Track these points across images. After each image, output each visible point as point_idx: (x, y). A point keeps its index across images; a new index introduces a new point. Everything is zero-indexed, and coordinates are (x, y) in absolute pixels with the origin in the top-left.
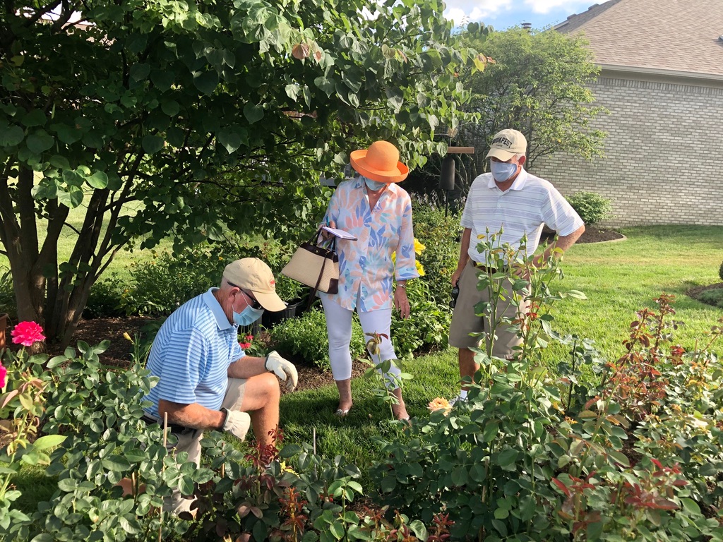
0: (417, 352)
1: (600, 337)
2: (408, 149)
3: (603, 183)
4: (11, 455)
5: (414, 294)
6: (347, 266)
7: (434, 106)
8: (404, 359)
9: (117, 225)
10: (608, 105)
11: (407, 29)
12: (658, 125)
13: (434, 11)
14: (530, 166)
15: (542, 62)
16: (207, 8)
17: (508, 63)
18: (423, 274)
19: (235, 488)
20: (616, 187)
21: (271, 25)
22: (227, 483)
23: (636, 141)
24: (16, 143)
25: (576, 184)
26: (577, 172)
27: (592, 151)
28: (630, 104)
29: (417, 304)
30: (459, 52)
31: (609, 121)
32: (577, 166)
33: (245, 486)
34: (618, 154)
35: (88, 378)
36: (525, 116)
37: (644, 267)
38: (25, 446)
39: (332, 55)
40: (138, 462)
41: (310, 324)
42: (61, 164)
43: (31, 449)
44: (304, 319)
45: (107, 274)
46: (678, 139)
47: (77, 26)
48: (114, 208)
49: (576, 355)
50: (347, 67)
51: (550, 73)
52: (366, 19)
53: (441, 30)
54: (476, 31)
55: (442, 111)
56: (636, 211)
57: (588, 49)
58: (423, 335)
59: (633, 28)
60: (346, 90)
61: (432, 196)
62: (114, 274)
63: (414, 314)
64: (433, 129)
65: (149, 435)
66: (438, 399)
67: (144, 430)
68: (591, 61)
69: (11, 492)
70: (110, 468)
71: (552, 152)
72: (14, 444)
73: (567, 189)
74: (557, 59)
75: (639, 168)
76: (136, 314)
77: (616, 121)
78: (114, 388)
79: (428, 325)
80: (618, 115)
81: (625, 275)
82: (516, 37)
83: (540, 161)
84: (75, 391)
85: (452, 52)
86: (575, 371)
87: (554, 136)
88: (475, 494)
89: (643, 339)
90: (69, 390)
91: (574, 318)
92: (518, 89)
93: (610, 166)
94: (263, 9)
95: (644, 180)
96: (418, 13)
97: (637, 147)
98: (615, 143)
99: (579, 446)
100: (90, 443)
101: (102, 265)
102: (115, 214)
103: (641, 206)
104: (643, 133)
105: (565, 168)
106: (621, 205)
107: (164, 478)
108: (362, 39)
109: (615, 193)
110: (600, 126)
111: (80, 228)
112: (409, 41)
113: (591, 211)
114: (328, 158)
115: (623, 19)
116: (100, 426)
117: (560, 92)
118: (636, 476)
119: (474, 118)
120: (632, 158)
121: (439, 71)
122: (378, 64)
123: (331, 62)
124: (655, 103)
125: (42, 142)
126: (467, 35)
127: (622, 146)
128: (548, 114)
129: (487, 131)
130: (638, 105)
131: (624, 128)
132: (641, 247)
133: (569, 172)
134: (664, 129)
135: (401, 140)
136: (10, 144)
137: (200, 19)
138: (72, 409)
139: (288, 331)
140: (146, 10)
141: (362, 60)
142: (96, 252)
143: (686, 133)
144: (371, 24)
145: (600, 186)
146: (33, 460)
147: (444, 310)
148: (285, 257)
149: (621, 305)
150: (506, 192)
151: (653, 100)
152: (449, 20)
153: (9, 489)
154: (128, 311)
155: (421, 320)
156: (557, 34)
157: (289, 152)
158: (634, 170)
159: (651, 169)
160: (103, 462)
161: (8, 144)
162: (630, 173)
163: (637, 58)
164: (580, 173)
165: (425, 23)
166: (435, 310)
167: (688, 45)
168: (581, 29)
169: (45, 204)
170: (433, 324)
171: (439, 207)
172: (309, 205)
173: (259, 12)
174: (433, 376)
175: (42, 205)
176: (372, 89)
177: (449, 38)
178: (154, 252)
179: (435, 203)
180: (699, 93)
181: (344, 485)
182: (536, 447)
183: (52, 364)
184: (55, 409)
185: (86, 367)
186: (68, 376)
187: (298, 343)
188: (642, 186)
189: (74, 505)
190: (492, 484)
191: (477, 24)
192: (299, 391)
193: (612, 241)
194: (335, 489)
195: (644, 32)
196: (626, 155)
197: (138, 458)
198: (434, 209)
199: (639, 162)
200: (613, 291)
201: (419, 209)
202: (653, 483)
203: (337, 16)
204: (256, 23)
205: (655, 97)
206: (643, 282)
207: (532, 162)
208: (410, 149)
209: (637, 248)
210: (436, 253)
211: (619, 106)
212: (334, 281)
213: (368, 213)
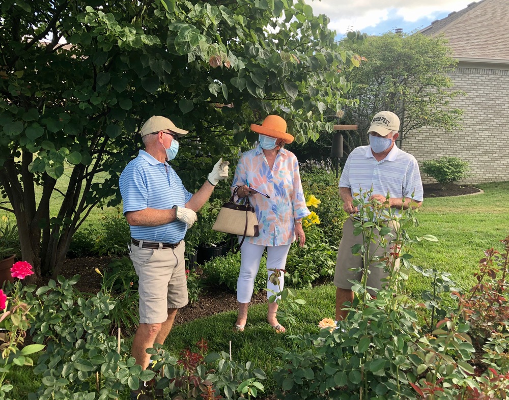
0: (314, 283)
1: (460, 270)
2: (302, 128)
3: (463, 149)
4: (5, 359)
5: (312, 238)
7: (321, 95)
8: (304, 288)
9: (91, 190)
10: (466, 89)
11: (301, 38)
12: (506, 103)
13: (321, 25)
14: (403, 138)
15: (410, 58)
16: (151, 31)
17: (384, 60)
18: (319, 222)
19: (172, 385)
20: (473, 152)
21: (195, 42)
22: (166, 381)
23: (489, 116)
24: (18, 133)
25: (441, 151)
26: (441, 142)
27: (452, 125)
28: (483, 87)
29: (314, 245)
30: (340, 54)
31: (466, 101)
32: (441, 137)
33: (179, 384)
34: (474, 127)
35: (65, 302)
36: (399, 99)
37: (497, 215)
38: (15, 352)
39: (243, 61)
40: (100, 365)
41: (232, 261)
42: (50, 147)
43: (19, 354)
44: (227, 257)
45: (85, 224)
47: (64, 48)
48: (88, 177)
49: (437, 285)
50: (254, 70)
51: (418, 66)
52: (270, 33)
53: (327, 38)
54: (354, 38)
55: (329, 99)
56: (490, 171)
57: (448, 46)
58: (319, 269)
59: (483, 29)
60: (254, 86)
61: (328, 162)
62: (90, 225)
63: (312, 253)
64: (322, 112)
65: (108, 344)
66: (326, 319)
67: (104, 341)
68: (450, 56)
69: (6, 385)
70: (79, 369)
71: (420, 127)
72: (7, 350)
73: (433, 155)
74: (422, 55)
75: (492, 137)
76: (106, 254)
77: (472, 101)
78: (83, 310)
79: (323, 262)
80: (474, 96)
81: (482, 221)
82: (390, 40)
83: (412, 133)
84: (55, 312)
85: (334, 54)
86: (436, 298)
87: (422, 114)
88: (355, 393)
89: (490, 272)
90: (51, 311)
91: (439, 255)
92: (392, 79)
93: (468, 136)
94: (189, 30)
95: (497, 146)
96: (309, 26)
97: (490, 120)
98: (471, 117)
99: (432, 358)
100: (66, 350)
101: (81, 219)
102: (89, 181)
103: (495, 166)
104: (495, 109)
105: (432, 139)
106: (478, 166)
107: (118, 377)
108: (267, 48)
109: (473, 157)
110: (459, 105)
111: (65, 193)
112: (303, 47)
113: (453, 172)
115: (476, 22)
116: (73, 338)
117: (425, 80)
118: (477, 381)
119: (354, 103)
120: (486, 130)
121: (325, 69)
122: (278, 66)
123: (242, 66)
124: (503, 86)
125: (36, 131)
126: (347, 41)
127: (477, 120)
128: (417, 97)
129: (369, 112)
130: (490, 88)
131: (479, 106)
132: (495, 199)
133: (435, 141)
135: (296, 122)
136: (14, 134)
137: (144, 39)
138: (54, 325)
139: (216, 266)
140: (107, 35)
141: (265, 63)
142: (76, 209)
144: (274, 37)
145: (460, 151)
146: (21, 362)
147: (336, 250)
148: (215, 211)
149: (478, 245)
150: (381, 161)
151: (502, 83)
152: (332, 30)
153: (4, 383)
154: (100, 252)
155: (317, 258)
156: (422, 37)
157: (216, 133)
158: (488, 139)
159: (502, 137)
160: (74, 364)
161: (13, 134)
162: (485, 141)
163: (487, 52)
164: (443, 142)
165: (314, 34)
166: (328, 250)
168: (441, 32)
169: (41, 175)
170: (326, 261)
171: (333, 171)
173: (186, 33)
174: (327, 301)
175: (39, 176)
176: (274, 85)
177: (332, 44)
178: (118, 208)
179: (330, 168)
181: (250, 384)
182: (399, 358)
183: (39, 292)
184: (41, 325)
185: (63, 294)
186: (50, 300)
187: (223, 276)
188: (495, 151)
189: (53, 395)
190: (367, 386)
191: (354, 33)
192: (224, 312)
193: (472, 194)
194: (243, 387)
195: (492, 31)
196: (481, 127)
197: (100, 362)
198: (329, 172)
199: (492, 132)
200: (472, 234)
201: (318, 172)
202: (491, 386)
203: (248, 32)
204: (184, 40)
205: (503, 81)
206: (496, 227)
207: (405, 135)
208: (304, 128)
209: (491, 199)
210: (329, 206)
211: (474, 89)
212: (256, 227)
213: (269, 173)
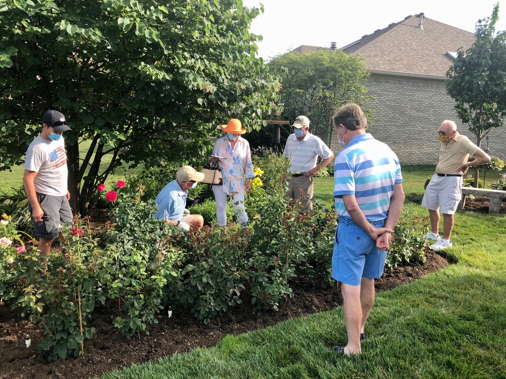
6: (224, 174)
7: (259, 105)
12: (408, 105)
18: (262, 185)
23: (396, 115)
28: (391, 93)
34: (386, 123)
39: (216, 86)
46: (420, 114)
50: (222, 90)
51: (341, 77)
59: (395, 48)
60: (222, 100)
75: (398, 131)
77: (384, 103)
80: (385, 100)
92: (321, 86)
94: (191, 74)
95: (402, 138)
97: (397, 119)
98: (383, 116)
104: (400, 110)
108: (228, 77)
110: (374, 106)
114: (214, 127)
117: (347, 87)
120: (394, 125)
122: (235, 90)
123: (215, 89)
124: (406, 93)
127: (388, 118)
128: (340, 100)
130: (396, 94)
131: (389, 107)
134: (413, 108)
137: (167, 77)
141: (228, 88)
143: (425, 110)
150: (301, 142)
151: (405, 91)
156: (345, 54)
158: (395, 133)
159: (406, 132)
167: (427, 58)
172: (205, 149)
176: (233, 99)
180: (431, 87)
188: (401, 142)
195: (400, 50)
196: (391, 123)
199: (398, 127)
205: (406, 89)
211: (385, 95)
212: (221, 179)
213: (231, 151)
